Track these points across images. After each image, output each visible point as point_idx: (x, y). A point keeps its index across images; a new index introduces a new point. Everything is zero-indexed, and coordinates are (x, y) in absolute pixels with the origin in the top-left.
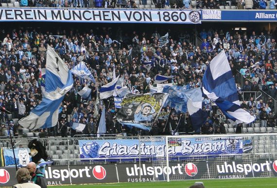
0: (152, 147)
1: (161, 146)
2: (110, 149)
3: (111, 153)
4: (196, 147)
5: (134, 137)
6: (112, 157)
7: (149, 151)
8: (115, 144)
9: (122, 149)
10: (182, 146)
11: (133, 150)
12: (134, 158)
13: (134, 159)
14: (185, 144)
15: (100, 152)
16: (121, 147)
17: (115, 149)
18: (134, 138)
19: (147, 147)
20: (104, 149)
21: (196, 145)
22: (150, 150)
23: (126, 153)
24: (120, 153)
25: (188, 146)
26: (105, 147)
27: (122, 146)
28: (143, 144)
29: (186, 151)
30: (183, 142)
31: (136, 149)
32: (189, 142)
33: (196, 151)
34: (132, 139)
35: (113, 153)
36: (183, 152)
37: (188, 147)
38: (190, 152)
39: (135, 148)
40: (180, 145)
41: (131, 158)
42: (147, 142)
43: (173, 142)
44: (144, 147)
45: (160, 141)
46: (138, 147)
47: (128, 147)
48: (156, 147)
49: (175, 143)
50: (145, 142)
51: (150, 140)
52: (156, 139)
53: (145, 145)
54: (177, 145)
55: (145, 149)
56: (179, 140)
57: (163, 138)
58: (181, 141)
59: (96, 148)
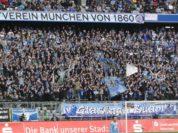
0: (114, 109)
1: (119, 109)
2: (84, 110)
3: (85, 113)
4: (144, 109)
6: (86, 115)
7: (111, 111)
8: (88, 107)
9: (93, 110)
10: (134, 108)
11: (100, 111)
12: (101, 116)
13: (101, 117)
14: (136, 107)
15: (77, 112)
16: (92, 108)
17: (88, 110)
19: (110, 109)
20: (80, 110)
21: (144, 108)
22: (112, 111)
23: (96, 113)
24: (91, 113)
25: (138, 108)
26: (81, 109)
28: (107, 107)
29: (137, 112)
30: (134, 105)
31: (103, 110)
32: (139, 106)
33: (143, 112)
34: (100, 103)
35: (87, 113)
36: (135, 112)
37: (138, 109)
38: (140, 112)
39: (102, 109)
40: (133, 108)
41: (99, 116)
42: (110, 105)
43: (128, 106)
44: (108, 109)
45: (119, 105)
46: (104, 109)
47: (97, 109)
48: (116, 109)
49: (129, 106)
50: (109, 105)
51: (112, 104)
52: (116, 103)
53: (108, 107)
54: (131, 108)
55: (109, 110)
56: (132, 105)
57: (121, 102)
58: (133, 105)
59: (75, 109)
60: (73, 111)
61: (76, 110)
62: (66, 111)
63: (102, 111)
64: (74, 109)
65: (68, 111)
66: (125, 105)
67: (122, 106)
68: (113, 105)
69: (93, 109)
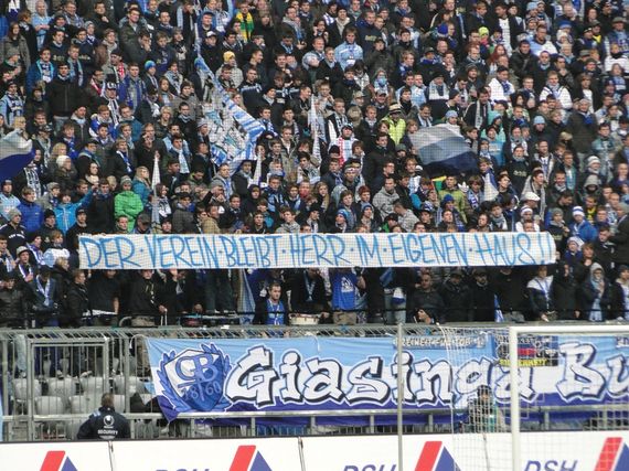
0: (442, 370)
1: (474, 367)
2: (270, 374)
3: (276, 393)
4: (616, 372)
5: (370, 327)
6: (280, 406)
7: (428, 385)
8: (292, 358)
9: (320, 378)
10: (561, 367)
11: (364, 380)
12: (366, 411)
13: (366, 418)
14: (572, 360)
15: (232, 389)
16: (315, 367)
17: (291, 378)
18: (368, 334)
19: (419, 368)
20: (246, 374)
21: (617, 364)
22: (433, 380)
23: (337, 394)
24: (311, 394)
25: (586, 365)
26: (252, 369)
27: (322, 366)
28: (406, 357)
29: (578, 387)
30: (563, 349)
31: (378, 375)
32: (587, 351)
33: (615, 387)
34: (363, 338)
35: (286, 394)
36: (565, 390)
37: (585, 372)
38: (594, 391)
39: (374, 371)
40: (555, 363)
41: (358, 412)
42: (419, 348)
43: (525, 350)
44: (407, 368)
45: (473, 346)
46: (386, 371)
47: (346, 369)
48: (455, 369)
49: (532, 355)
50: (414, 348)
51: (433, 340)
52: (457, 337)
53: (410, 362)
54: (540, 364)
55: (413, 375)
56: (547, 344)
57: (483, 332)
58: (555, 346)
59: (215, 371)
60: (204, 385)
61: (221, 378)
62: (166, 380)
63: (374, 383)
64: (210, 372)
65: (176, 380)
66: (506, 349)
67: (489, 350)
68: (439, 348)
69: (321, 371)
